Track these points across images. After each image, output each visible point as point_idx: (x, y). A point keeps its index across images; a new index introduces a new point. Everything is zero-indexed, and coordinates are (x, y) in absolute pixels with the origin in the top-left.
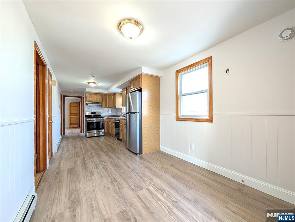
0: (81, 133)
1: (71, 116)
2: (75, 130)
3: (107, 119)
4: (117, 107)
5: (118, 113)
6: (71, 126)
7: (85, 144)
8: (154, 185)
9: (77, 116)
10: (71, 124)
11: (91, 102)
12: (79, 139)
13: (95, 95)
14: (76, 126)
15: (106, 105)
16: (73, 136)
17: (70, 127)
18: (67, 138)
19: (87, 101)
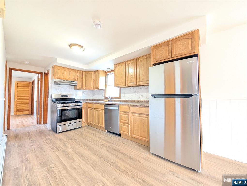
0: (40, 124)
1: (17, 100)
2: (26, 119)
3: (85, 104)
4: (100, 88)
5: (95, 96)
6: (18, 113)
7: (63, 151)
9: (28, 100)
10: (18, 111)
11: (62, 80)
12: (45, 139)
13: (69, 70)
14: (27, 112)
15: (82, 86)
16: (28, 133)
17: (16, 115)
18: (17, 137)
19: (56, 78)
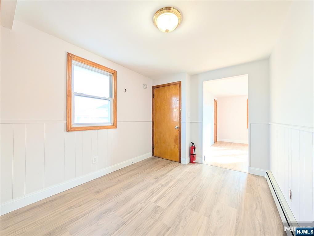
8: (147, 199)
